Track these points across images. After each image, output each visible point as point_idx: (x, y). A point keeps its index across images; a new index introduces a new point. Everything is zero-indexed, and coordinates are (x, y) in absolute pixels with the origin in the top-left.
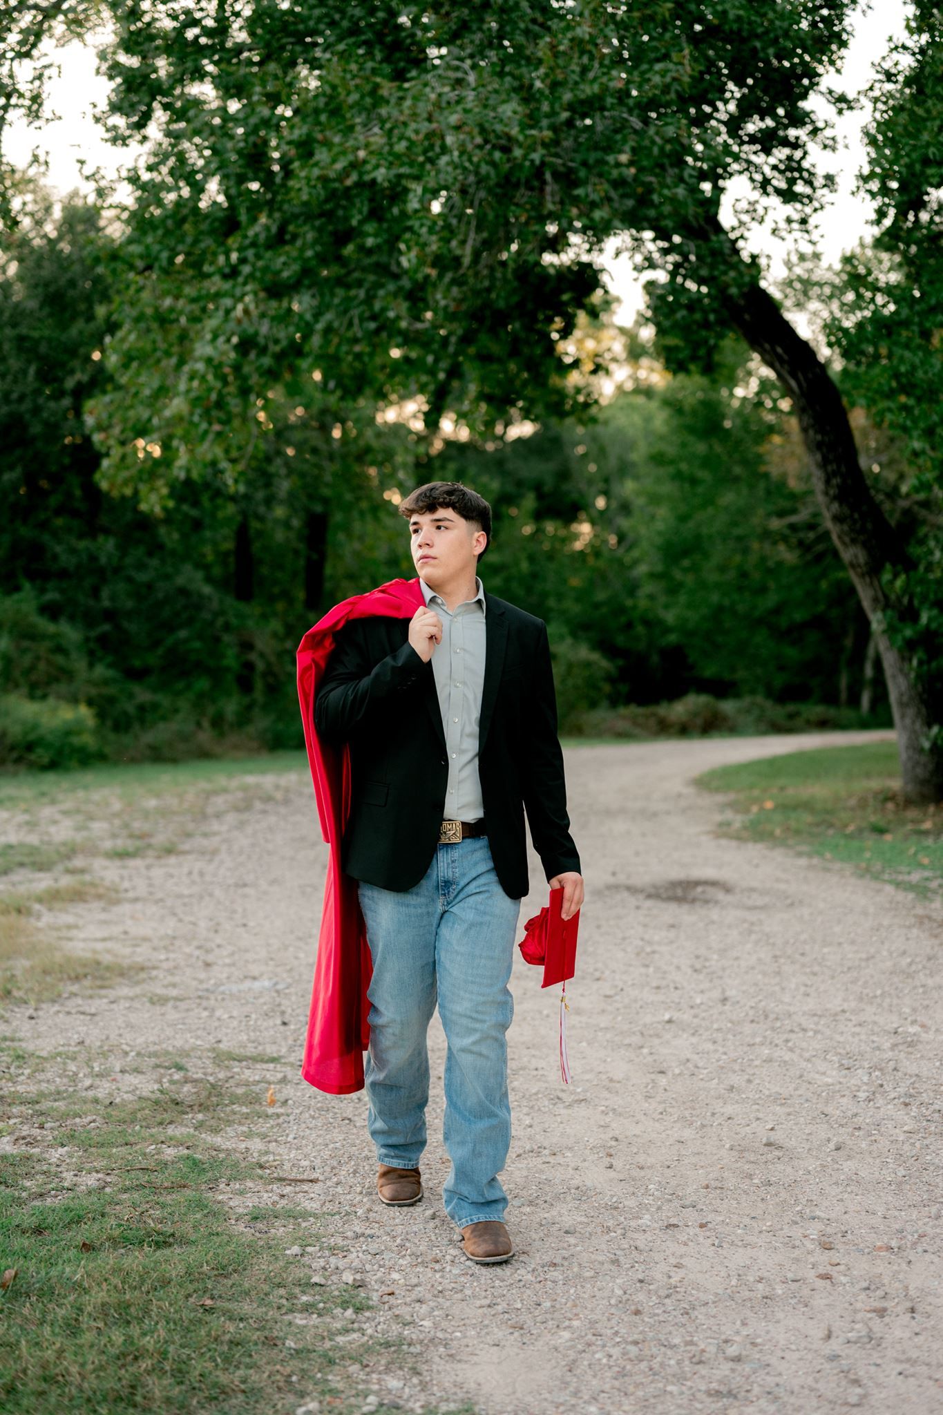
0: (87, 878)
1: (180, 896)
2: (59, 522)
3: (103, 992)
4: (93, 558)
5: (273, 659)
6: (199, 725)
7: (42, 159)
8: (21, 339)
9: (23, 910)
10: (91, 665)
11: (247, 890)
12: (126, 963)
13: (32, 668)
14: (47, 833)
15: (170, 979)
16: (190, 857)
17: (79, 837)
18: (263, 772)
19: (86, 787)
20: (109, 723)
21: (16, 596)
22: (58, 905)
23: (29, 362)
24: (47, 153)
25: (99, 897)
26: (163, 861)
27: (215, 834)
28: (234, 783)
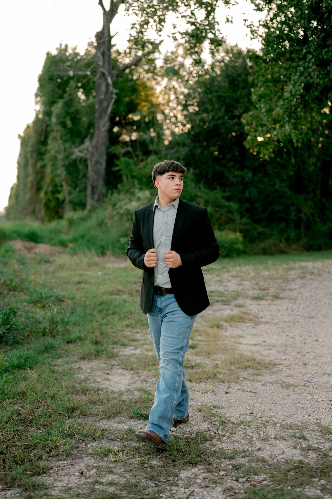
0: (244, 310)
1: (285, 322)
2: (230, 164)
3: (259, 378)
5: (310, 216)
6: (281, 241)
7: (230, 19)
8: (219, 97)
9: (220, 326)
10: (241, 217)
11: (314, 320)
12: (267, 360)
13: (220, 218)
14: (226, 286)
15: (289, 372)
16: (286, 301)
17: (240, 288)
18: (307, 261)
19: (240, 265)
20: (247, 239)
21: (214, 192)
22: (233, 324)
23: (222, 105)
24: (232, 17)
25: (251, 320)
26: (274, 303)
27: (294, 289)
28: (297, 265)
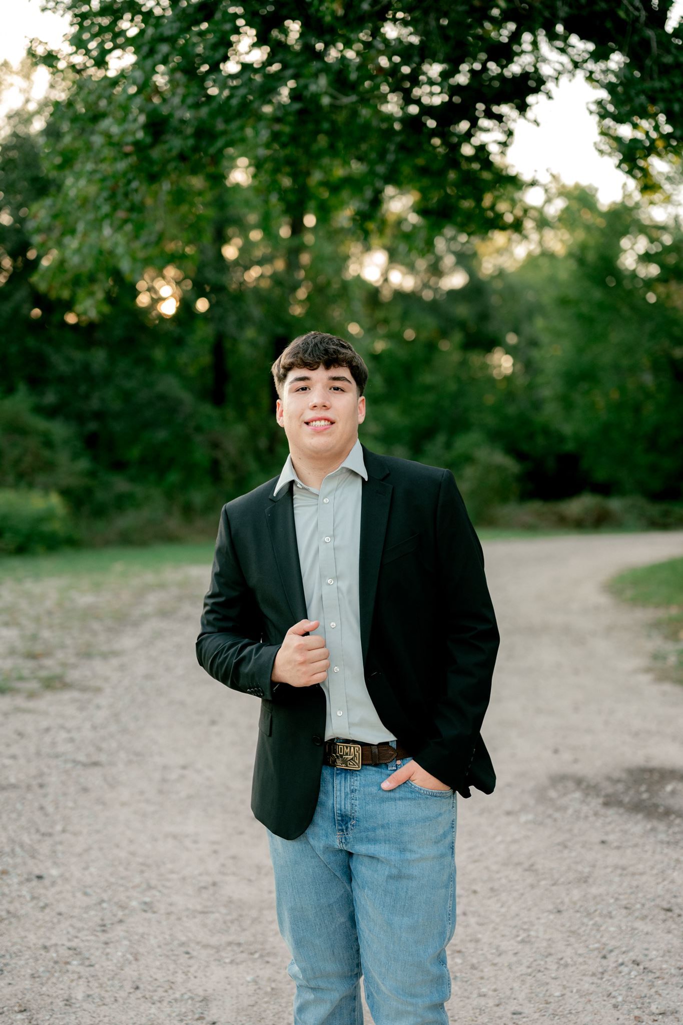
4: (86, 367)
5: (236, 457)
6: (169, 512)
10: (74, 460)
20: (83, 511)
21: (12, 398)
